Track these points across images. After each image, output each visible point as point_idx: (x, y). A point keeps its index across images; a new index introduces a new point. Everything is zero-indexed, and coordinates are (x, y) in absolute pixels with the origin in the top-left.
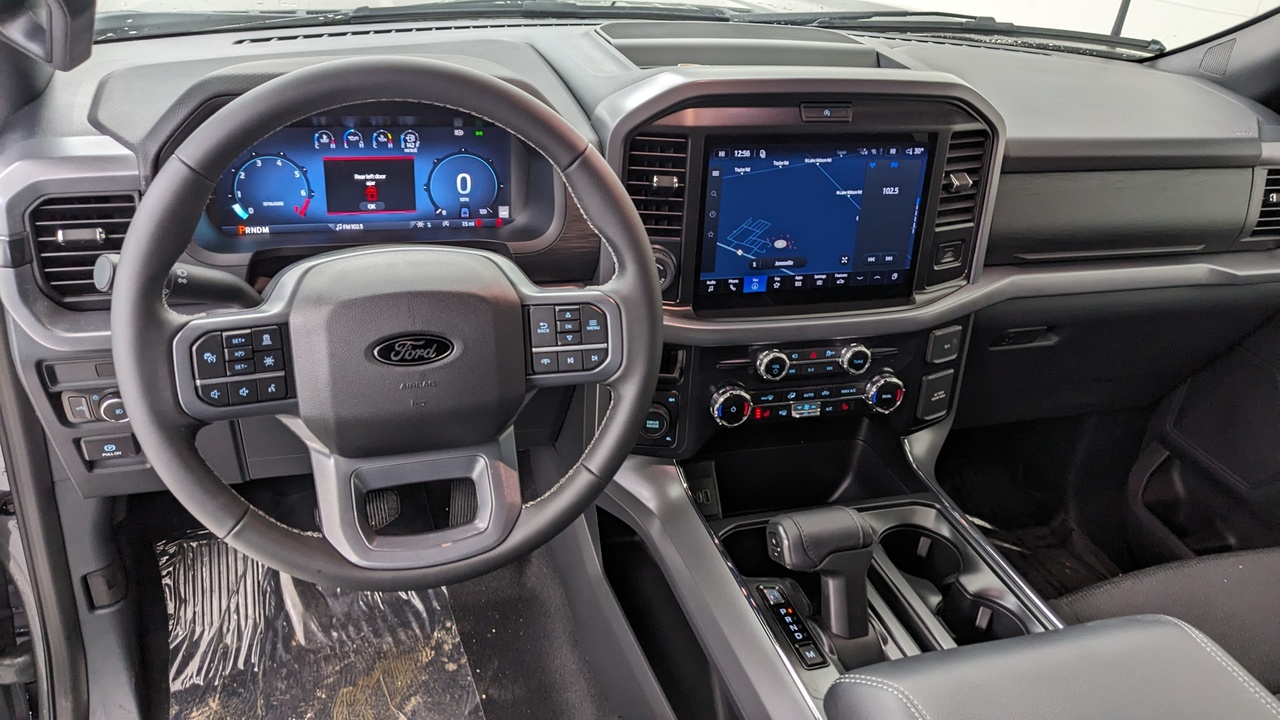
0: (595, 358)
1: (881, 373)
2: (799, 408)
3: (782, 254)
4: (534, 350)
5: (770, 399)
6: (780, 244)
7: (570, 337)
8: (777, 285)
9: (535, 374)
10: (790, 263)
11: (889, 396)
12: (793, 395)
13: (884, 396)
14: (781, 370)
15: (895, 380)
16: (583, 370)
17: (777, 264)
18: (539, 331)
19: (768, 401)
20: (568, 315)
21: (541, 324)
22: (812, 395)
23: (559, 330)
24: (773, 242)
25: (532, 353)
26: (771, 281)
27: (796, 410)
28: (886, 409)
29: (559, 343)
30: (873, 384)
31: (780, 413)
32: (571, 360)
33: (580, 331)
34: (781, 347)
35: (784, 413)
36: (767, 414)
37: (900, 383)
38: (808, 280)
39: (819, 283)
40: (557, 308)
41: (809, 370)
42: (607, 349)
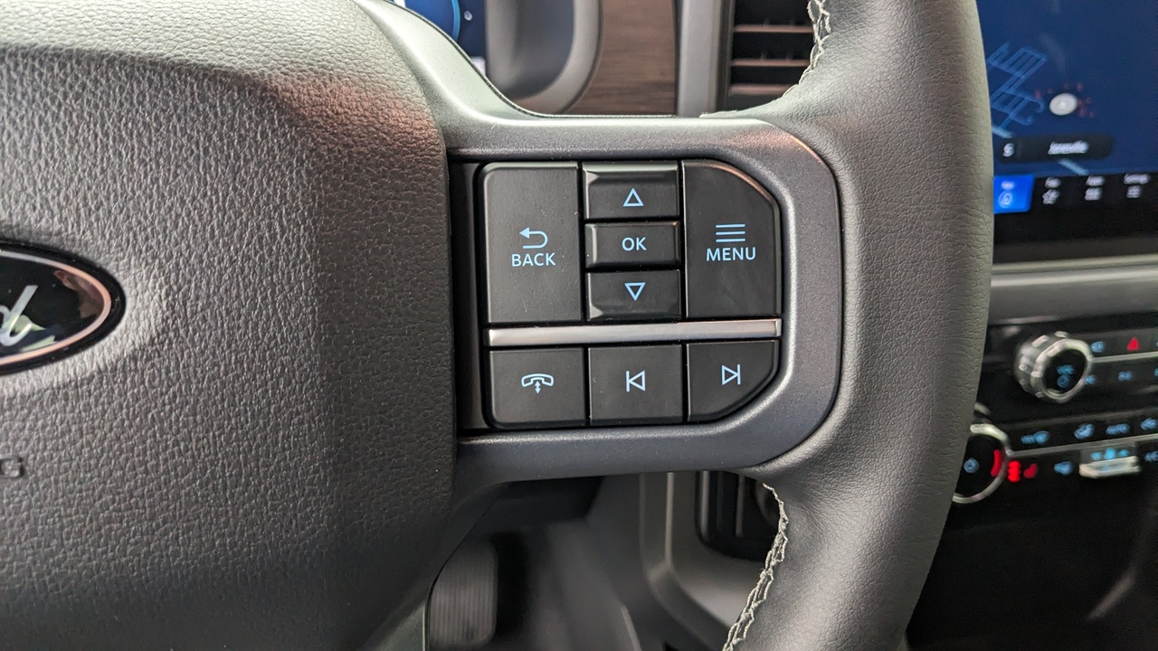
0: (732, 375)
2: (1096, 457)
3: (1066, 128)
4: (494, 336)
5: (1042, 439)
6: (1063, 105)
7: (635, 288)
8: (1050, 198)
9: (494, 429)
10: (1080, 147)
12: (1085, 432)
14: (1075, 378)
16: (685, 421)
17: (1056, 149)
18: (516, 260)
19: (1036, 445)
20: (633, 200)
21: (526, 233)
22: (1123, 428)
23: (594, 257)
24: (1048, 100)
25: (486, 348)
26: (1040, 188)
27: (1089, 460)
29: (594, 312)
31: (1058, 468)
32: (635, 381)
33: (679, 265)
34: (1075, 326)
35: (1064, 469)
36: (1031, 473)
38: (1114, 185)
39: (1134, 193)
40: (591, 173)
41: (1121, 376)
42: (781, 341)
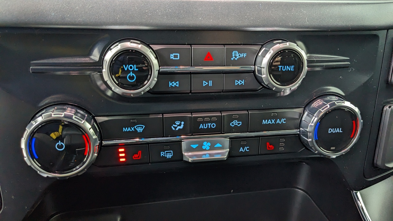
1: (324, 95)
2: (194, 146)
5: (140, 130)
11: (339, 130)
13: (331, 131)
15: (347, 104)
19: (135, 134)
22: (213, 126)
27: (190, 149)
28: (335, 151)
30: (312, 112)
31: (162, 154)
37: (356, 110)
41: (205, 83)
